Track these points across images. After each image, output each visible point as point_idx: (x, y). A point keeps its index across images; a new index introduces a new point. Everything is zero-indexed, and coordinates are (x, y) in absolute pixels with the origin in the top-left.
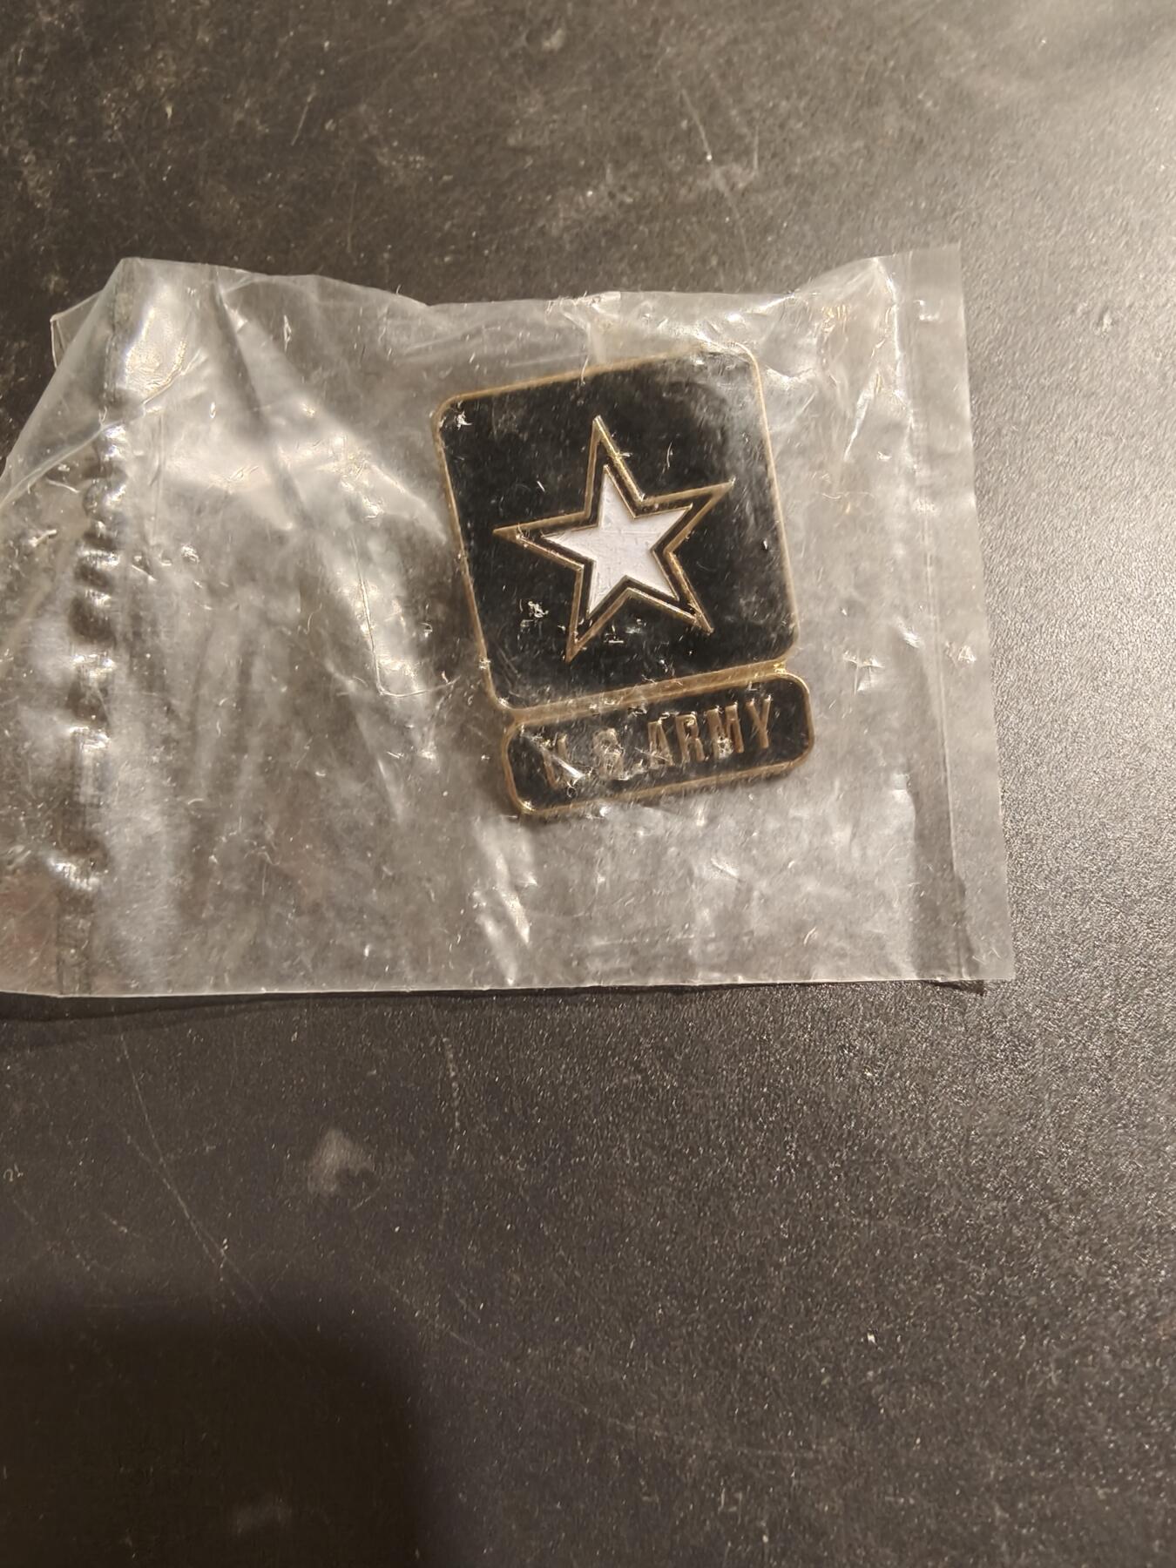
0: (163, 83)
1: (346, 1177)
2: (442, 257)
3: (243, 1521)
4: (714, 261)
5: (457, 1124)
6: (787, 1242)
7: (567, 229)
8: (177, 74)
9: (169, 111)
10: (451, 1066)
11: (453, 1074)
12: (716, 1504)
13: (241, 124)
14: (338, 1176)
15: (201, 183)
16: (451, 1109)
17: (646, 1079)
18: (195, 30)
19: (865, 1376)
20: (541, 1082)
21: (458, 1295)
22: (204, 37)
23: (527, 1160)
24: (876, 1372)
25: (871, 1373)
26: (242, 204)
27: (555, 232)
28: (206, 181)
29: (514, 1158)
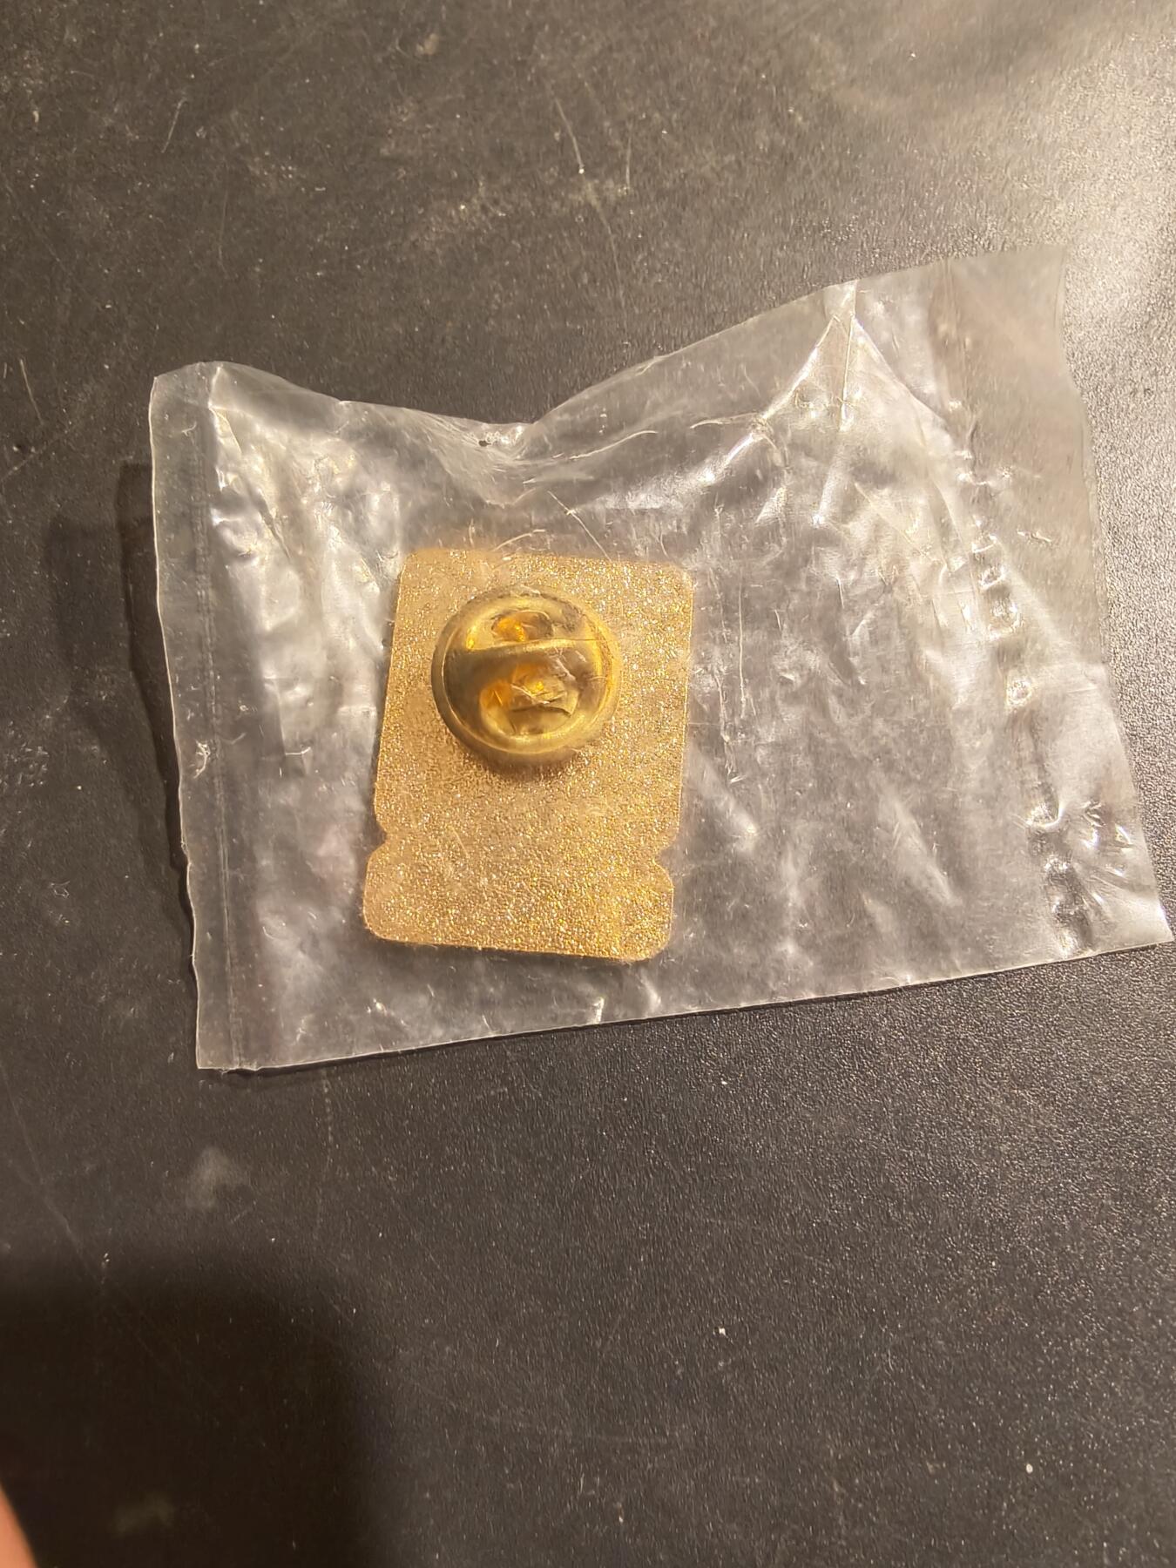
0: (29, 85)
1: (223, 1193)
2: (314, 272)
3: (126, 1521)
4: (585, 279)
5: (330, 1138)
6: (645, 1243)
7: (439, 243)
8: (45, 77)
9: (36, 114)
10: (324, 1082)
11: (326, 1090)
12: (575, 1489)
13: (110, 130)
14: (216, 1192)
15: (70, 192)
16: (325, 1125)
17: (512, 1090)
18: (63, 29)
19: (716, 1365)
20: (412, 1095)
21: (332, 1302)
22: (72, 37)
23: (398, 1171)
24: (726, 1361)
25: (721, 1364)
26: (111, 214)
27: (427, 247)
28: (74, 189)
29: (385, 1169)
